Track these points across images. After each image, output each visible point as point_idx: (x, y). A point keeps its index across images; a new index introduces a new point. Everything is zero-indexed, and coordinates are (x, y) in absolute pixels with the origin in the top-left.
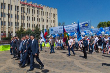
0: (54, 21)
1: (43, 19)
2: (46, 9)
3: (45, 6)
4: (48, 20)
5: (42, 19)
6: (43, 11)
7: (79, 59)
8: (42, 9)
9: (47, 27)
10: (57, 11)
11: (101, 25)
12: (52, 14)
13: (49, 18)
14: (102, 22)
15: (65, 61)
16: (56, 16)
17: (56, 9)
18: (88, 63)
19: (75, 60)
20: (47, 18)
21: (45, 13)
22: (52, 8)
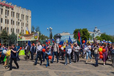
0: (27, 25)
1: (14, 21)
2: (16, 10)
3: (16, 6)
4: (19, 23)
5: (12, 20)
6: (14, 11)
7: (54, 69)
8: (12, 9)
9: (18, 31)
10: (31, 13)
11: (77, 32)
12: (25, 17)
13: (21, 21)
14: (77, 29)
15: (38, 72)
16: (30, 19)
17: (29, 10)
18: (63, 72)
19: (49, 69)
20: (19, 20)
21: (15, 14)
22: (25, 9)
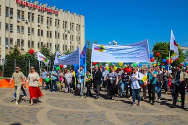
0: (79, 38)
1: (59, 33)
2: (63, 16)
3: (62, 10)
4: (66, 36)
5: (56, 32)
6: (59, 18)
7: (115, 109)
8: (57, 15)
9: (65, 47)
10: (84, 19)
11: (158, 48)
12: (75, 26)
13: (69, 32)
16: (83, 29)
17: (82, 16)
18: (130, 116)
19: (108, 109)
20: (66, 31)
21: (61, 23)
22: (75, 14)
